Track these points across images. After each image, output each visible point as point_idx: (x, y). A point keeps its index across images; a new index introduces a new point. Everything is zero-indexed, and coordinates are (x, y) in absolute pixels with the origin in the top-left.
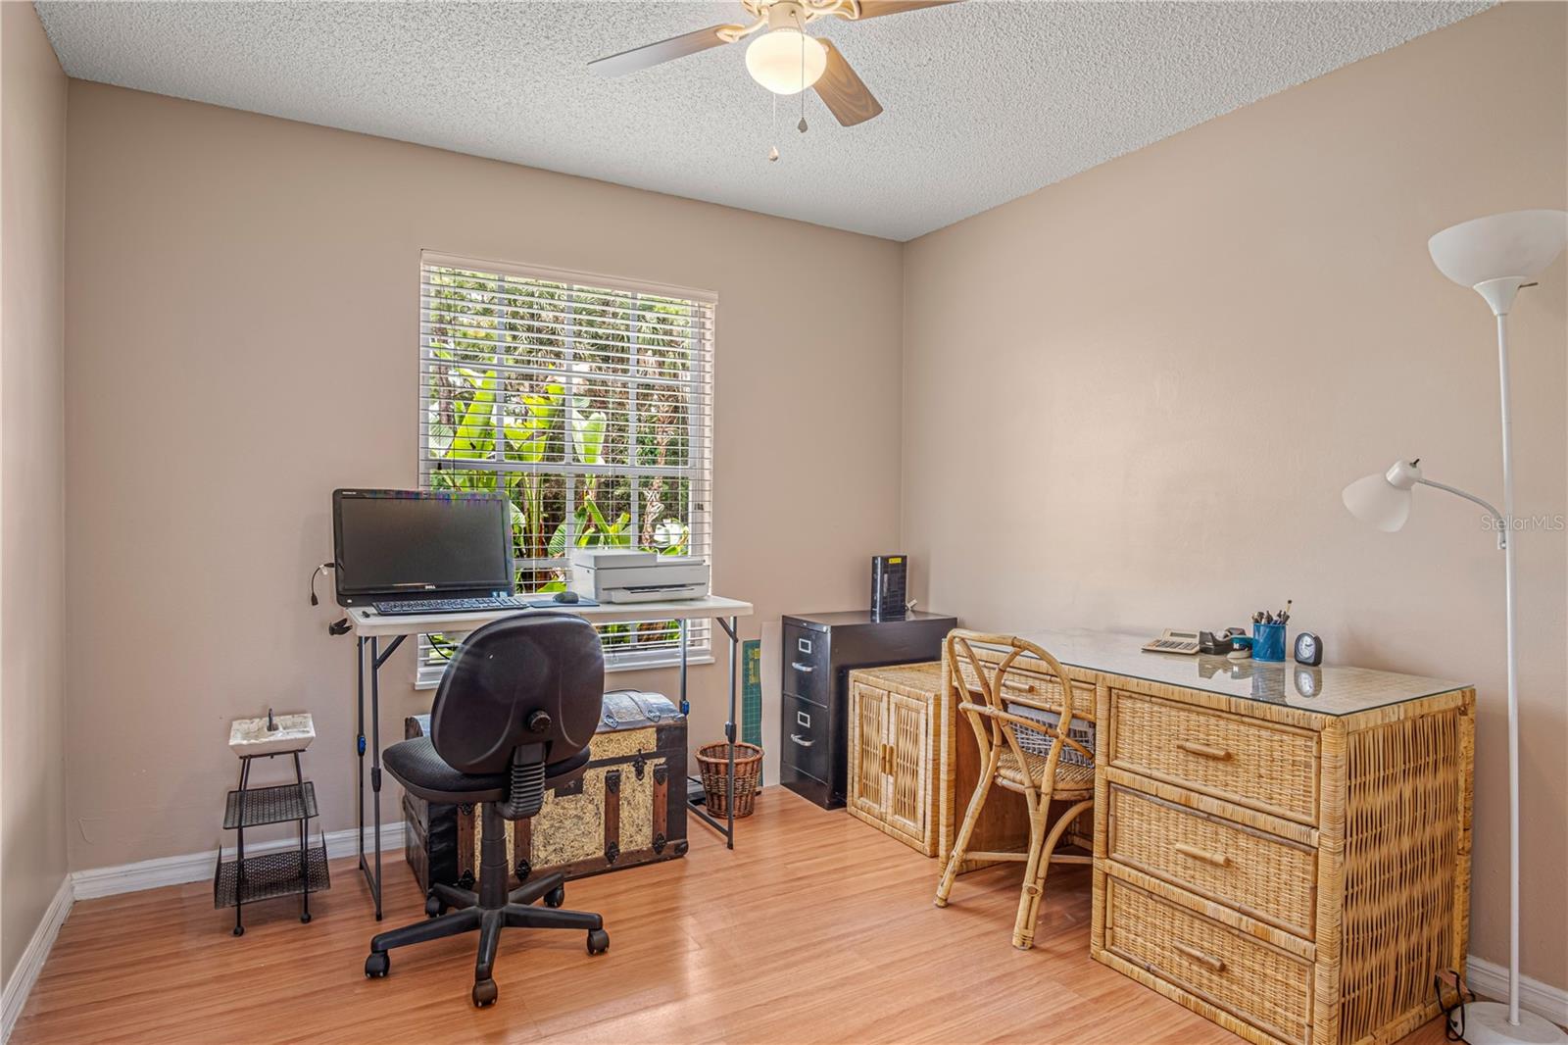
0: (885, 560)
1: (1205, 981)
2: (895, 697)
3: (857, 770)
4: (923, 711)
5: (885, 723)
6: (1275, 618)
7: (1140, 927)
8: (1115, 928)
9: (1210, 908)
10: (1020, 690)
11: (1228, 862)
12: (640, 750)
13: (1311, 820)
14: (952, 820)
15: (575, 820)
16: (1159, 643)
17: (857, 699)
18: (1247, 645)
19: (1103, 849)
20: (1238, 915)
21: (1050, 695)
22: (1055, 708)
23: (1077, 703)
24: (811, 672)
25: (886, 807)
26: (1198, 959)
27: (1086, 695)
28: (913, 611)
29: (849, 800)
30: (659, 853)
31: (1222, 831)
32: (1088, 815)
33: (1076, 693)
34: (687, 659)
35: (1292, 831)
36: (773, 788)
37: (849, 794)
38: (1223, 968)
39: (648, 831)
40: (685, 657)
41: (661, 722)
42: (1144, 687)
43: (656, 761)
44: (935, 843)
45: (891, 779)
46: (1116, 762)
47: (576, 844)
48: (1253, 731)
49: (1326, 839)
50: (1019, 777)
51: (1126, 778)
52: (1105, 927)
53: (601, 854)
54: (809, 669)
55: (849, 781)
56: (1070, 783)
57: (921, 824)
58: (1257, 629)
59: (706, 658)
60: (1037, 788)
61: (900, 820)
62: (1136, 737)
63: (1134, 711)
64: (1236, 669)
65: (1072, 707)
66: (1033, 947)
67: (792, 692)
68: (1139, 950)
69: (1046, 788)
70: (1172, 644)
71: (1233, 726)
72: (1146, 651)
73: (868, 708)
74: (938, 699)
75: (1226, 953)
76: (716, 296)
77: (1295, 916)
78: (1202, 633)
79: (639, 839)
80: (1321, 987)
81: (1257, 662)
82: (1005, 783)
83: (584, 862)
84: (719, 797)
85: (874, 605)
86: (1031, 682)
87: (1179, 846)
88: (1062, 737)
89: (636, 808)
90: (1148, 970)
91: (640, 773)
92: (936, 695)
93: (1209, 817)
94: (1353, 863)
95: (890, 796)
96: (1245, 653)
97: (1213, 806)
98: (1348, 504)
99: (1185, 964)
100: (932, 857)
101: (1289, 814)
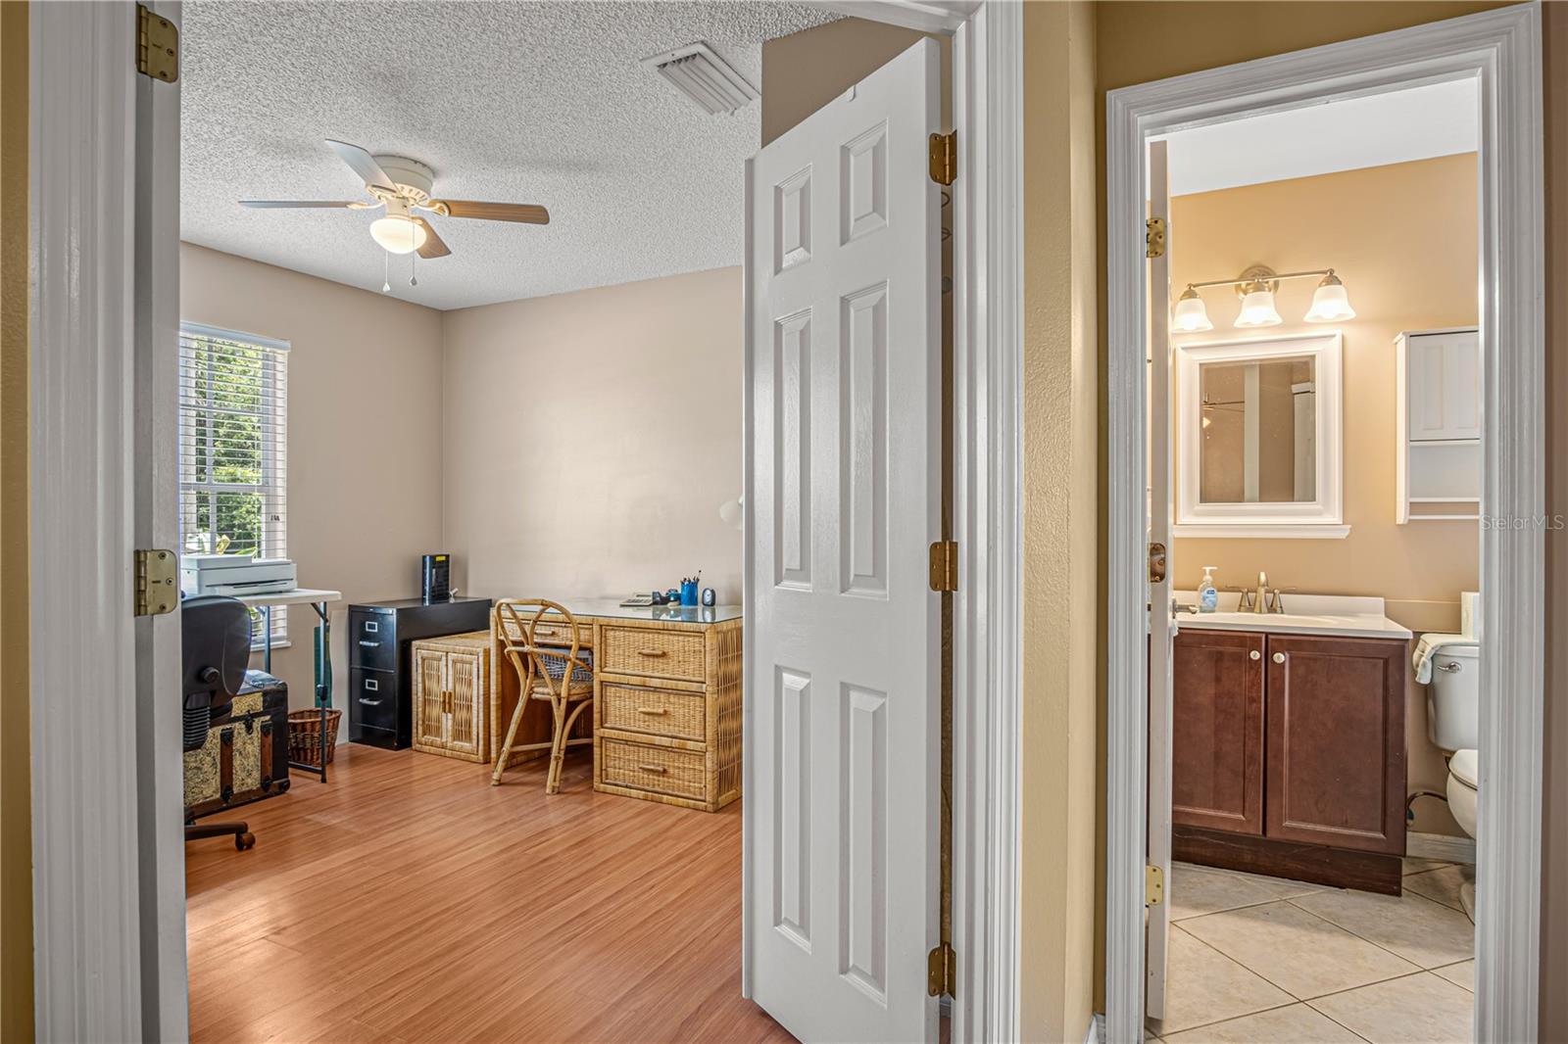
0: (433, 558)
1: (656, 782)
2: (452, 656)
3: (420, 715)
4: (475, 662)
5: (444, 676)
6: (692, 581)
7: (622, 763)
8: (609, 769)
9: (657, 740)
10: (545, 635)
11: (665, 712)
12: (249, 711)
13: (702, 679)
14: (500, 732)
15: (195, 771)
16: (629, 601)
17: (420, 662)
18: (678, 598)
19: (599, 722)
20: (670, 739)
21: (565, 636)
22: (568, 643)
23: (582, 638)
24: (378, 646)
25: (447, 737)
26: (652, 770)
27: (587, 632)
28: (454, 597)
29: (414, 740)
30: (266, 791)
31: (662, 696)
32: (590, 707)
33: (582, 631)
34: (272, 644)
35: (694, 687)
36: (344, 744)
37: (414, 735)
38: (665, 771)
39: (256, 774)
40: (269, 642)
41: (266, 688)
42: (620, 622)
43: (263, 719)
44: (487, 751)
45: (450, 716)
46: (606, 669)
47: (196, 790)
48: (676, 638)
49: (709, 688)
50: (546, 690)
51: (611, 678)
52: (601, 770)
53: (218, 796)
54: (376, 644)
55: (414, 725)
56: (578, 690)
57: (475, 742)
58: (683, 589)
59: (283, 643)
60: (558, 695)
61: (458, 744)
62: (617, 652)
63: (615, 637)
64: (672, 612)
65: (579, 640)
66: (559, 793)
67: (357, 666)
68: (621, 777)
69: (564, 694)
70: (637, 601)
71: (666, 637)
72: (622, 606)
73: (430, 667)
74: (487, 652)
75: (666, 763)
76: (288, 344)
77: (697, 732)
78: (654, 593)
79: (249, 781)
80: (709, 764)
81: (683, 607)
82: (538, 696)
83: (203, 804)
84: (305, 750)
85: (424, 594)
86: (553, 629)
87: (641, 709)
88: (573, 660)
89: (247, 757)
90: (627, 787)
91: (249, 728)
92: (485, 650)
93: (656, 690)
94: (722, 699)
95: (450, 728)
96: (676, 603)
97: (656, 683)
98: (722, 516)
99: (646, 776)
100: (484, 763)
101: (693, 679)
